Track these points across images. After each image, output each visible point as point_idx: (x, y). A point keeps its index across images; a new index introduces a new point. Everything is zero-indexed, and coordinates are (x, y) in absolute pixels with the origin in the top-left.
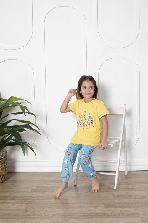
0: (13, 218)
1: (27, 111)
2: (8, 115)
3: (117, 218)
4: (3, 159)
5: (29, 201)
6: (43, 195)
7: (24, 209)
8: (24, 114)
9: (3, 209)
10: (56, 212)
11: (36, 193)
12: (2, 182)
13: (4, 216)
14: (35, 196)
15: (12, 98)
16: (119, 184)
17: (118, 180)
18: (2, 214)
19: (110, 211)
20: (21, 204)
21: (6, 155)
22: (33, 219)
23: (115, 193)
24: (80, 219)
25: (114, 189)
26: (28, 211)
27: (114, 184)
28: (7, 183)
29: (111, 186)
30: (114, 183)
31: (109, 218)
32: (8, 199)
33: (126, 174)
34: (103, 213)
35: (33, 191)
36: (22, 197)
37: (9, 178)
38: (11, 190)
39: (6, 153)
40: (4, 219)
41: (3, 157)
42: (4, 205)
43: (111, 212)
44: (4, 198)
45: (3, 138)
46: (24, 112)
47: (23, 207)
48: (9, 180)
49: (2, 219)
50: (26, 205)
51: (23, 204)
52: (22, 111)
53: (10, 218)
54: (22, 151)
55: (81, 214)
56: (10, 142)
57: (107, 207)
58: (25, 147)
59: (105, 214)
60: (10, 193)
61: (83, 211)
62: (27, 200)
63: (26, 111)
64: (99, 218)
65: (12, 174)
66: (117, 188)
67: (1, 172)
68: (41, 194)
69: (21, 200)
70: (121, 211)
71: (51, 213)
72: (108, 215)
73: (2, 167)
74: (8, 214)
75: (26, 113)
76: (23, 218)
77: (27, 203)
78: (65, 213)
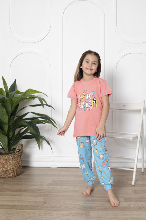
0: (31, 210)
1: (46, 104)
2: (25, 107)
3: (138, 211)
4: (19, 152)
5: (47, 193)
6: (60, 188)
7: (42, 201)
8: (42, 106)
9: (20, 201)
10: (75, 204)
11: (53, 187)
12: (17, 176)
13: (22, 207)
14: (52, 189)
15: (30, 91)
16: (136, 180)
17: (136, 176)
18: (20, 205)
19: (130, 204)
20: (39, 196)
21: (22, 148)
22: (53, 211)
23: (133, 188)
24: (101, 212)
25: (132, 184)
26: (47, 204)
27: (132, 180)
28: (22, 176)
29: (129, 182)
30: (132, 178)
31: (130, 211)
32: (25, 192)
33: (143, 171)
34: (124, 207)
35: (49, 184)
36: (39, 190)
37: (24, 172)
38: (27, 183)
39: (22, 146)
40: (23, 210)
41: (18, 151)
42: (21, 197)
43: (133, 206)
44: (20, 191)
45: (20, 130)
46: (42, 105)
47: (41, 199)
48: (24, 173)
49: (21, 210)
50: (43, 197)
51: (41, 196)
52: (40, 103)
53: (28, 210)
54: (37, 146)
55: (102, 207)
56: (27, 135)
57: (127, 201)
58: (40, 142)
59: (127, 207)
60: (26, 186)
61: (103, 205)
62: (44, 192)
63: (44, 103)
64: (120, 211)
65: (27, 168)
66: (135, 184)
67: (17, 165)
68: (58, 188)
69: (38, 192)
70: (142, 205)
71: (70, 206)
72: (129, 208)
73: (18, 160)
74: (27, 206)
75: (44, 105)
76: (41, 210)
77: (45, 196)
78: (85, 206)
